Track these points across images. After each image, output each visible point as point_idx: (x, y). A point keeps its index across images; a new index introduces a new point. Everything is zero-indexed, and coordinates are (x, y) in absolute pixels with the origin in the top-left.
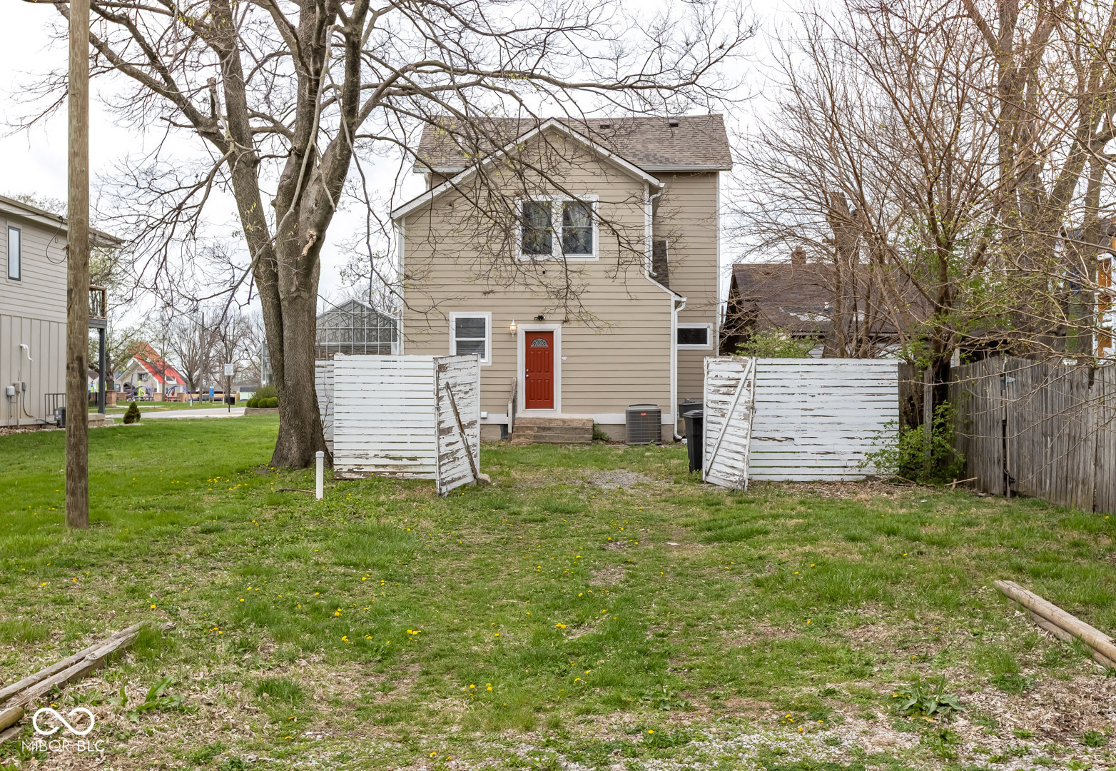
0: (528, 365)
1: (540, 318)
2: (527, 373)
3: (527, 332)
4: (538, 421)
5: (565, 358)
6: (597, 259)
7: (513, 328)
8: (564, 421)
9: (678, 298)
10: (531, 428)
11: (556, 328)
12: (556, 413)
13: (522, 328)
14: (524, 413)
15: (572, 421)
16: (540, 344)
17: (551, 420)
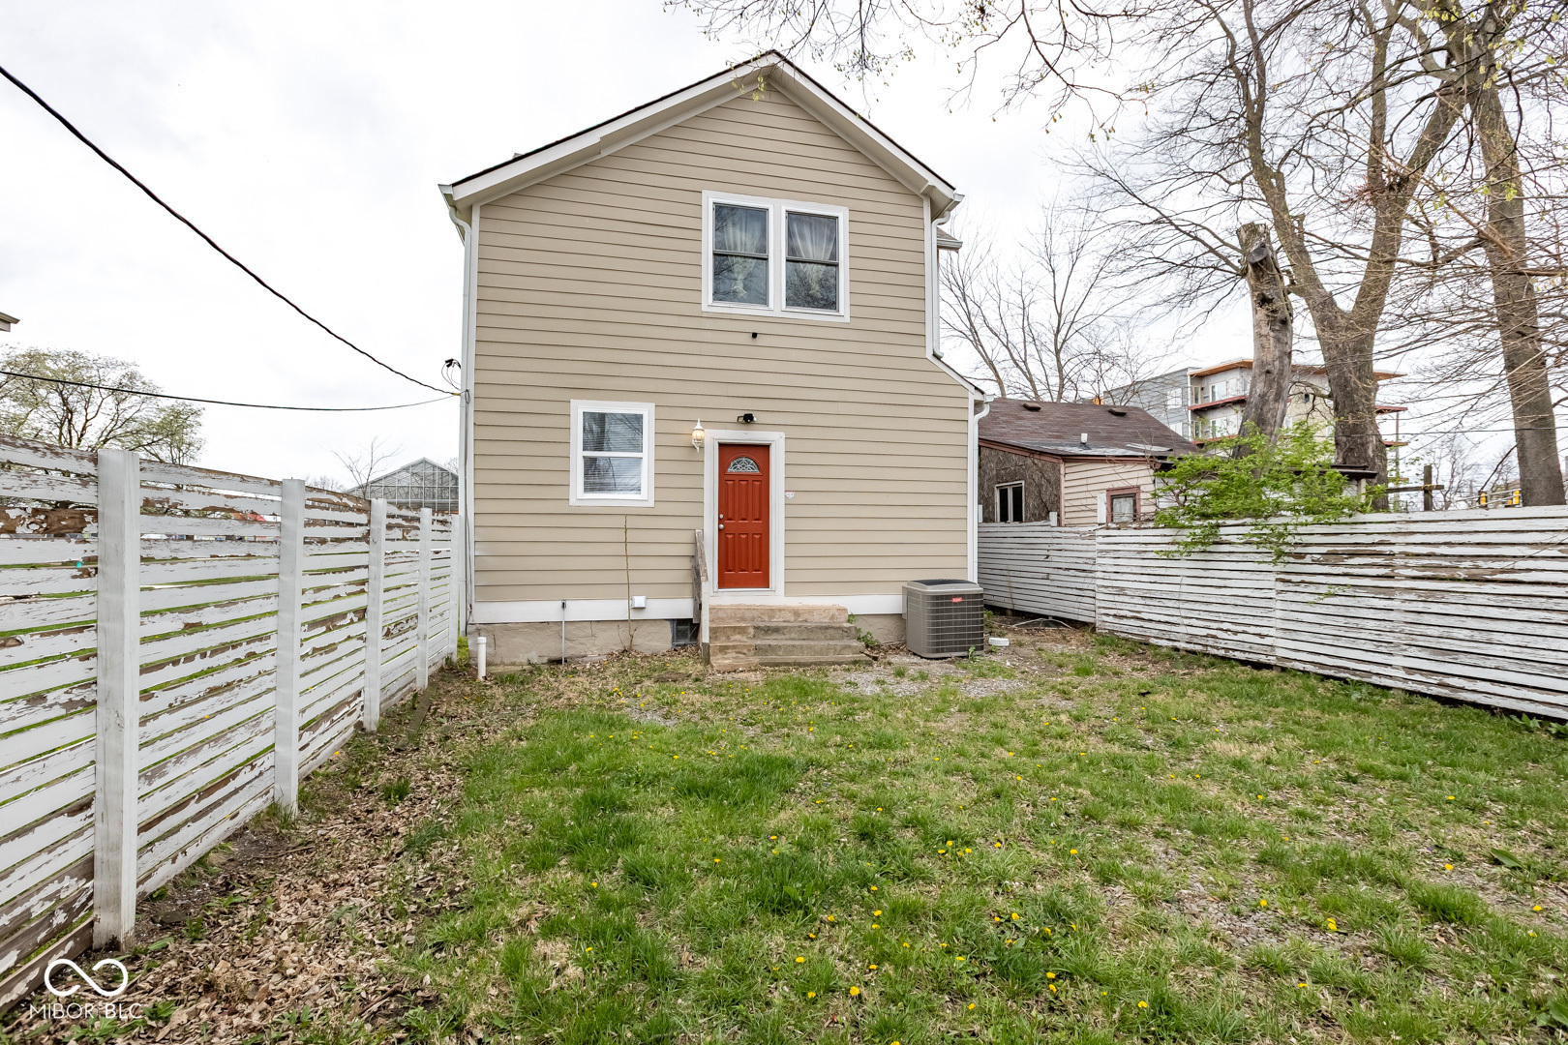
0: (723, 507)
1: (748, 419)
2: (720, 521)
3: (722, 446)
4: (748, 615)
5: (791, 495)
6: (847, 319)
7: (697, 434)
8: (796, 613)
9: (979, 397)
10: (742, 630)
11: (777, 440)
12: (776, 597)
13: (710, 437)
14: (720, 600)
15: (811, 611)
16: (746, 467)
17: (772, 611)
